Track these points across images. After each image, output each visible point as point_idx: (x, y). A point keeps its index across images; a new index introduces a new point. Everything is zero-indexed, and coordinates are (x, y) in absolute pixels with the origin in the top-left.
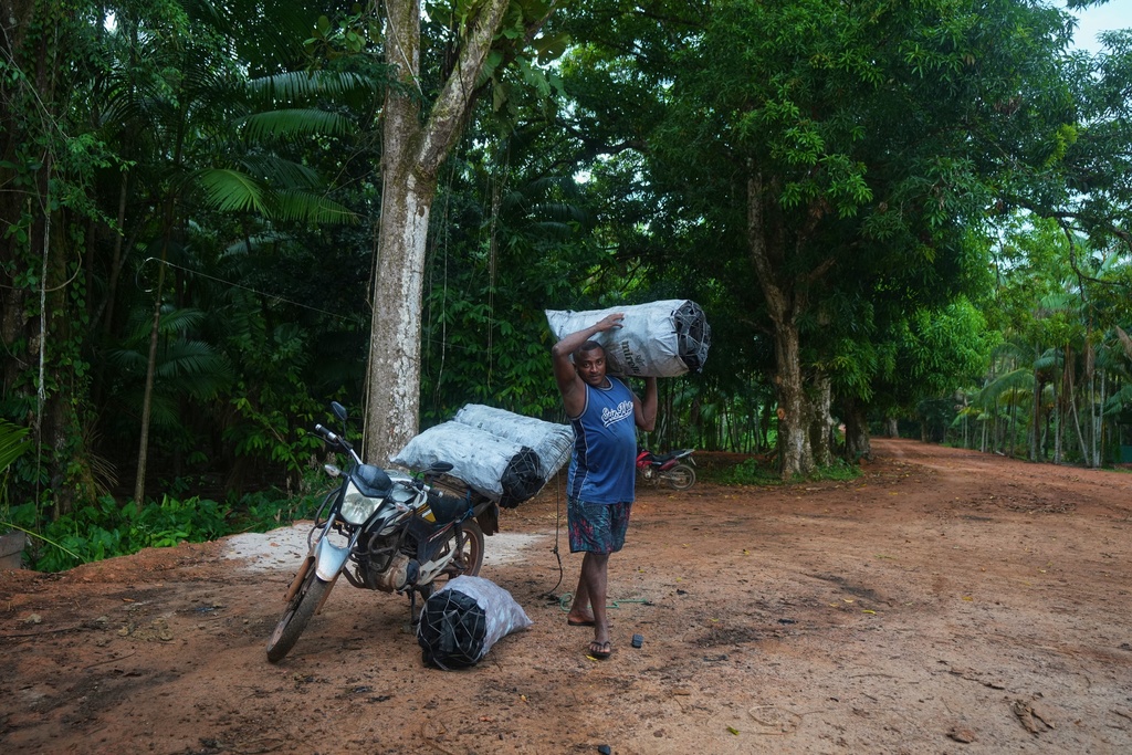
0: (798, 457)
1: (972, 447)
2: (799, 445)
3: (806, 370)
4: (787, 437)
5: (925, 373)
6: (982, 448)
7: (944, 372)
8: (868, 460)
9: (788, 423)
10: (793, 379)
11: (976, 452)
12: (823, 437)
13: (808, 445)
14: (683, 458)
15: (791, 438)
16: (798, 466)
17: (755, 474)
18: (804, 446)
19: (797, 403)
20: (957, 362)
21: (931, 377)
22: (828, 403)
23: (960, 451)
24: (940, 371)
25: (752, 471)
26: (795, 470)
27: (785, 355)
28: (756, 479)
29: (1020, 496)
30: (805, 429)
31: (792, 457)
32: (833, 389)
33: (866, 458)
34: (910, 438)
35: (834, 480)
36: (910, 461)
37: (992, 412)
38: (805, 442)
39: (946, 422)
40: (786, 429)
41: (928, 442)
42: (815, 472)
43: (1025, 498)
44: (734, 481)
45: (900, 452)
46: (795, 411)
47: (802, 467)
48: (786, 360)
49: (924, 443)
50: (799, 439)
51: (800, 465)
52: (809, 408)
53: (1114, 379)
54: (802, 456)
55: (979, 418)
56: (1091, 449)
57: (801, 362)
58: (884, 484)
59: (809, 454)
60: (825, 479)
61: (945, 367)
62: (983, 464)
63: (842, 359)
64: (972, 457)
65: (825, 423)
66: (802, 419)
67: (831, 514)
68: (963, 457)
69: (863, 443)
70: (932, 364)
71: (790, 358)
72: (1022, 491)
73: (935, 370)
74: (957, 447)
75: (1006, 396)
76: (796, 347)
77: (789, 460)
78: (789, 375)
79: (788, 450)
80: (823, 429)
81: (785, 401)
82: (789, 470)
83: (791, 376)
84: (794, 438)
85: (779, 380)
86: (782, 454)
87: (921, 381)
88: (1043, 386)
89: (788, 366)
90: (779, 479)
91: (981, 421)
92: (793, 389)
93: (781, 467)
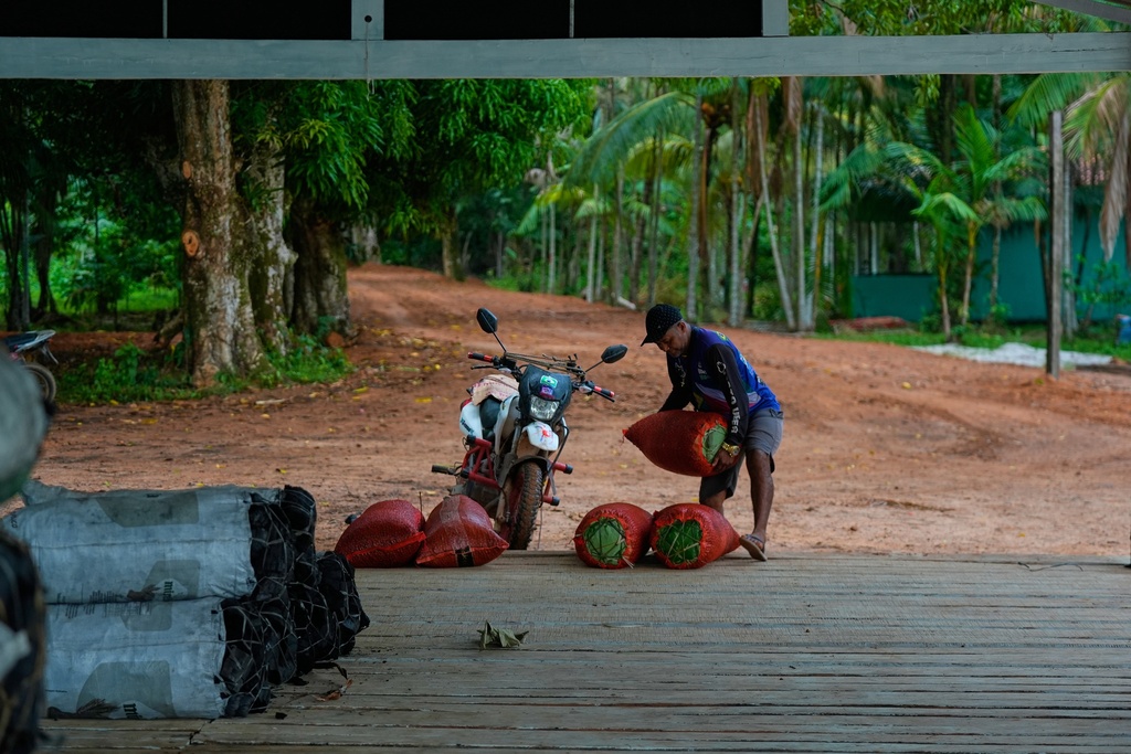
0: (229, 337)
1: (568, 289)
2: (230, 310)
3: (243, 149)
4: (204, 293)
5: (468, 133)
6: (588, 291)
7: (504, 133)
8: (345, 336)
9: (206, 263)
10: (219, 168)
11: (574, 305)
12: (271, 290)
13: (248, 309)
14: (32, 349)
15: (212, 297)
16: (227, 356)
17: (139, 379)
18: (239, 313)
19: (225, 220)
20: (531, 107)
21: (478, 141)
22: (280, 213)
23: (538, 302)
24: (496, 128)
25: (133, 372)
26: (223, 366)
27: (202, 115)
28: (147, 389)
29: (635, 392)
30: (240, 275)
31: (216, 338)
32: (289, 184)
33: (341, 332)
34: (408, 263)
35: (302, 382)
36: (429, 333)
37: (611, 194)
38: (242, 304)
39: (503, 219)
40: (202, 276)
41: (459, 277)
42: (263, 368)
43: (640, 396)
44: (100, 396)
45: (396, 311)
46: (221, 237)
47: (237, 359)
48: (203, 126)
49: (449, 281)
50: (228, 297)
51: (233, 353)
52: (248, 230)
53: (851, 120)
54: (236, 334)
55: (582, 212)
56: (796, 289)
57: (234, 131)
58: (400, 384)
59: (250, 330)
60: (285, 381)
61: (507, 119)
62: (585, 334)
63: (318, 124)
64: (566, 318)
65: (274, 259)
66: (236, 255)
67: (342, 435)
68: (544, 319)
69: (333, 297)
70: (481, 113)
71: (212, 123)
72: (641, 384)
73: (487, 126)
74: (528, 288)
75: (639, 157)
76: (225, 100)
77: (208, 344)
78: (209, 159)
79: (206, 322)
80: (271, 272)
81: (199, 215)
82: (209, 366)
83: (213, 162)
84: (220, 296)
85: (188, 169)
86: (193, 331)
87: (461, 149)
88: (714, 136)
89: (207, 140)
90: (190, 386)
91: (588, 219)
92: (217, 191)
93: (190, 360)
